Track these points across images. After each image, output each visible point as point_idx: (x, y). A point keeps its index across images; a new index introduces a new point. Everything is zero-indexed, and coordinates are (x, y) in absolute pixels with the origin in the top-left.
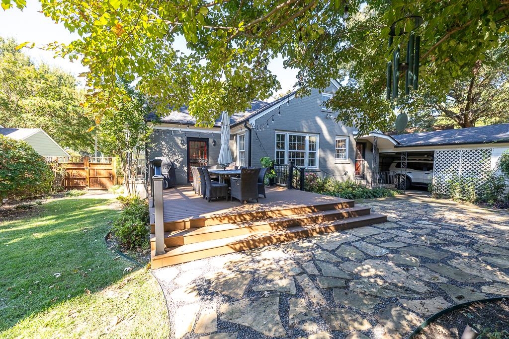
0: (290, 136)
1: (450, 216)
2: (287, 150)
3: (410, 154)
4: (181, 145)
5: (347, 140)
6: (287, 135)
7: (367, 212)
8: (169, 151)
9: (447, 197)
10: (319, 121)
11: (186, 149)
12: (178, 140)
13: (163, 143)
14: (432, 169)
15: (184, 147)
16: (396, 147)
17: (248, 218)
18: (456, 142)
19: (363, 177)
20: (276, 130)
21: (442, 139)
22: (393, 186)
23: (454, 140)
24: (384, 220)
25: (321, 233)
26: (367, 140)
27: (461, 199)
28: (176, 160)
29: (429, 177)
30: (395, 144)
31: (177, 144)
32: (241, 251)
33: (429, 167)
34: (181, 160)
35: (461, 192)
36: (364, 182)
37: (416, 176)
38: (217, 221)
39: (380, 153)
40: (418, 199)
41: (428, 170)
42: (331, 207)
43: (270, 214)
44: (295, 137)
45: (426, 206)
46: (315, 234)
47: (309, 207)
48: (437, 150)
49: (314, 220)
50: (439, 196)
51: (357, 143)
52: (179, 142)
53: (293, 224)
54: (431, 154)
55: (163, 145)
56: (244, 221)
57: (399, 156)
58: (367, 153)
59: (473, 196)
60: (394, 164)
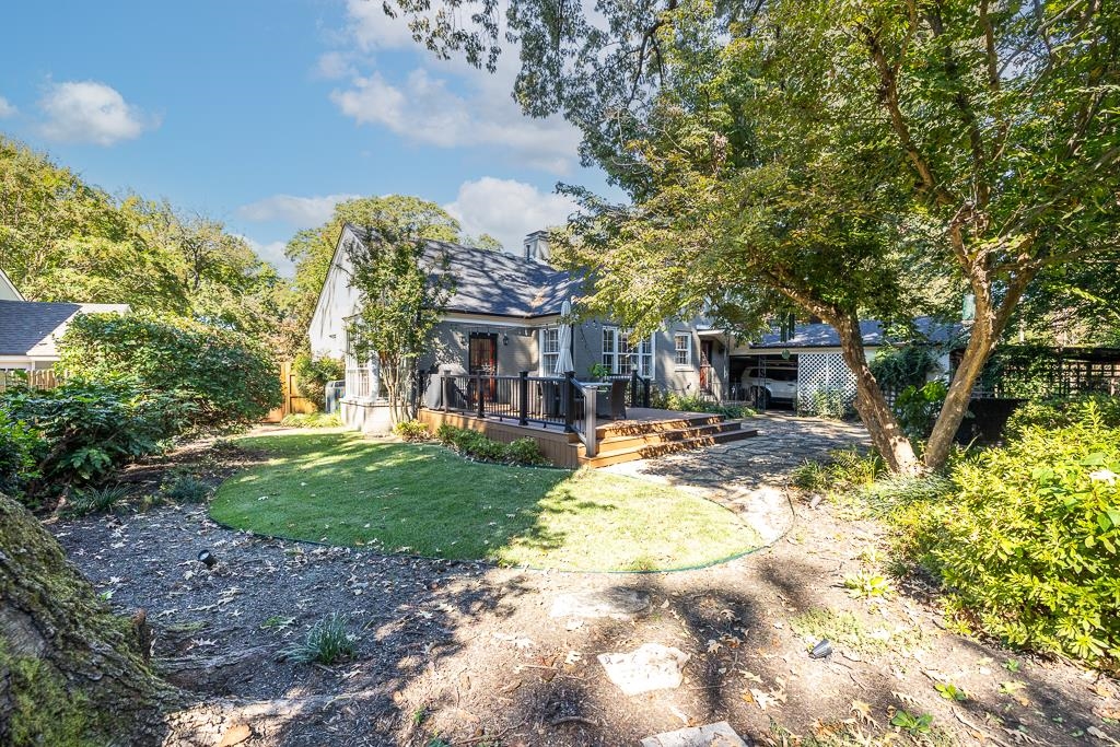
1: (816, 430)
2: (616, 353)
3: (769, 357)
4: (461, 345)
5: (689, 338)
6: (616, 331)
7: (737, 426)
8: (444, 353)
9: (815, 414)
11: (468, 350)
12: (458, 337)
14: (796, 378)
15: (465, 347)
16: (751, 347)
17: (636, 430)
18: (822, 343)
19: (710, 392)
20: (603, 324)
21: (806, 339)
22: (750, 403)
23: (820, 340)
24: (754, 434)
25: (703, 444)
26: (713, 338)
27: (829, 416)
29: (793, 389)
30: (752, 343)
31: (454, 343)
32: (645, 457)
33: (792, 376)
35: (829, 407)
36: (712, 399)
37: (777, 389)
38: (613, 433)
39: (731, 356)
40: (781, 418)
41: (791, 380)
42: (703, 421)
43: (654, 427)
45: (792, 424)
46: (699, 446)
47: (685, 421)
48: (802, 354)
49: (694, 433)
50: (805, 414)
51: (702, 342)
52: (459, 340)
53: (677, 436)
54: (794, 358)
56: (633, 433)
58: (715, 357)
59: (841, 410)
60: (747, 372)
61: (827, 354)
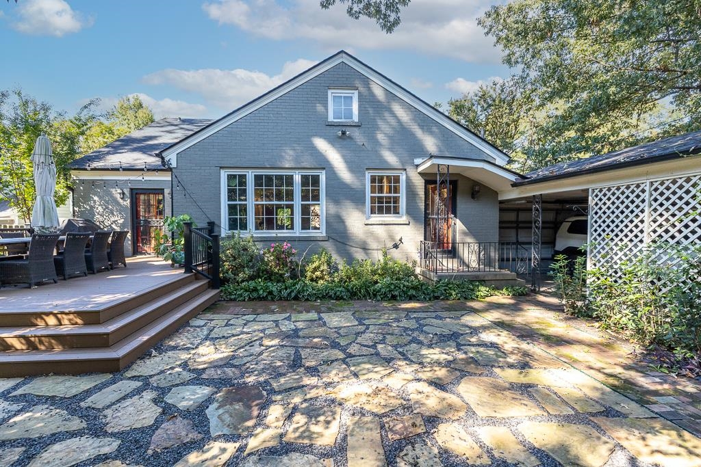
0: (258, 179)
2: (250, 203)
4: (121, 201)
5: (403, 178)
6: (250, 176)
8: (104, 210)
10: (321, 144)
11: (129, 205)
12: (116, 192)
13: (96, 198)
15: (125, 203)
16: (514, 185)
20: (221, 168)
26: (459, 174)
28: (114, 222)
30: (513, 178)
31: (115, 200)
34: (121, 221)
39: (501, 202)
44: (269, 178)
48: (594, 186)
51: (427, 182)
52: (118, 197)
55: (95, 202)
57: (529, 205)
58: (462, 204)
61: (647, 179)
